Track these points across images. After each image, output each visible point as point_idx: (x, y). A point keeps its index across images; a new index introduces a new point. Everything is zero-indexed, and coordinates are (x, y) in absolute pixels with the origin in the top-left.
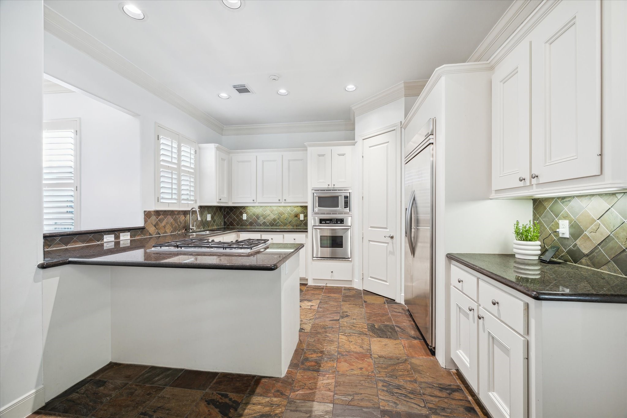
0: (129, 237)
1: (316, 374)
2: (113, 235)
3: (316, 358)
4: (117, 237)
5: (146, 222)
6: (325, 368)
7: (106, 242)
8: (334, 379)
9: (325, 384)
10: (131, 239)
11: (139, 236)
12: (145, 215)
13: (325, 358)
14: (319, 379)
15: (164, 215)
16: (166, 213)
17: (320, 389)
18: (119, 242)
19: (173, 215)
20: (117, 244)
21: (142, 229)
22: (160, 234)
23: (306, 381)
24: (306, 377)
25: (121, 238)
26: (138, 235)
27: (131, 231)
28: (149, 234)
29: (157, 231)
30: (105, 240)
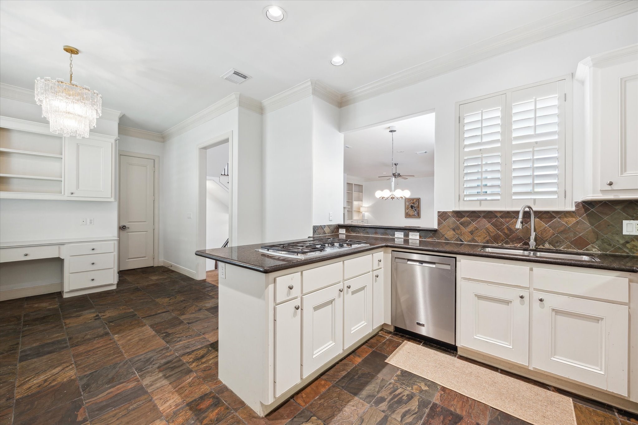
0: (418, 237)
1: (188, 400)
2: (403, 233)
3: (207, 413)
4: (406, 235)
5: (439, 223)
6: (182, 412)
7: (396, 238)
8: (162, 410)
9: (170, 399)
10: (421, 239)
11: (431, 238)
12: (439, 216)
13: (192, 422)
14: (180, 398)
15: (471, 217)
16: (474, 215)
17: (171, 393)
18: (408, 240)
19: (491, 218)
20: (406, 241)
21: (435, 231)
22: (462, 241)
23: (192, 388)
24: (197, 391)
25: (410, 237)
26: (429, 237)
27: (421, 231)
28: (444, 238)
29: (457, 236)
30: (396, 236)
